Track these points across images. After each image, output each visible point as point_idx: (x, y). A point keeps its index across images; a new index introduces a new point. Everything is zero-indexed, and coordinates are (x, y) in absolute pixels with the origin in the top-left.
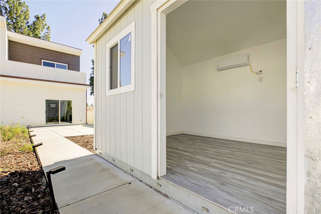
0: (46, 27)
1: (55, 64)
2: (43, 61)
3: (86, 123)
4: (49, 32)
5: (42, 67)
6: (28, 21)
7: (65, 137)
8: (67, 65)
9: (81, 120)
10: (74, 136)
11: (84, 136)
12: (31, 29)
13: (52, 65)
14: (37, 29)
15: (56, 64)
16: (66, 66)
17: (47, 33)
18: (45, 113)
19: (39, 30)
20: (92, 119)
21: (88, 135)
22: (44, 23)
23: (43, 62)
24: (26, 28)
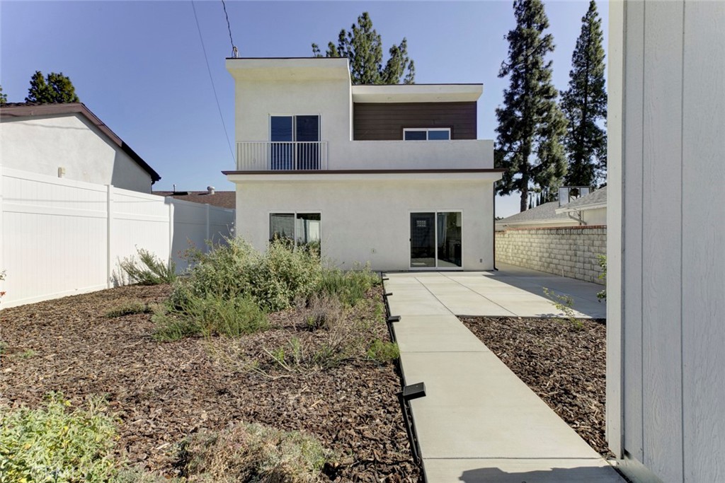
0: (407, 64)
1: (426, 132)
2: (405, 130)
3: (493, 269)
4: (412, 73)
5: (404, 144)
6: (380, 63)
7: (458, 316)
8: (449, 129)
9: (481, 261)
10: (480, 317)
11: (506, 318)
12: (384, 78)
13: (422, 136)
14: (394, 74)
15: (429, 132)
16: (448, 131)
17: (410, 75)
18: (410, 242)
19: (396, 76)
20: (504, 257)
21: (517, 318)
22: (404, 57)
23: (406, 132)
24: (377, 77)
